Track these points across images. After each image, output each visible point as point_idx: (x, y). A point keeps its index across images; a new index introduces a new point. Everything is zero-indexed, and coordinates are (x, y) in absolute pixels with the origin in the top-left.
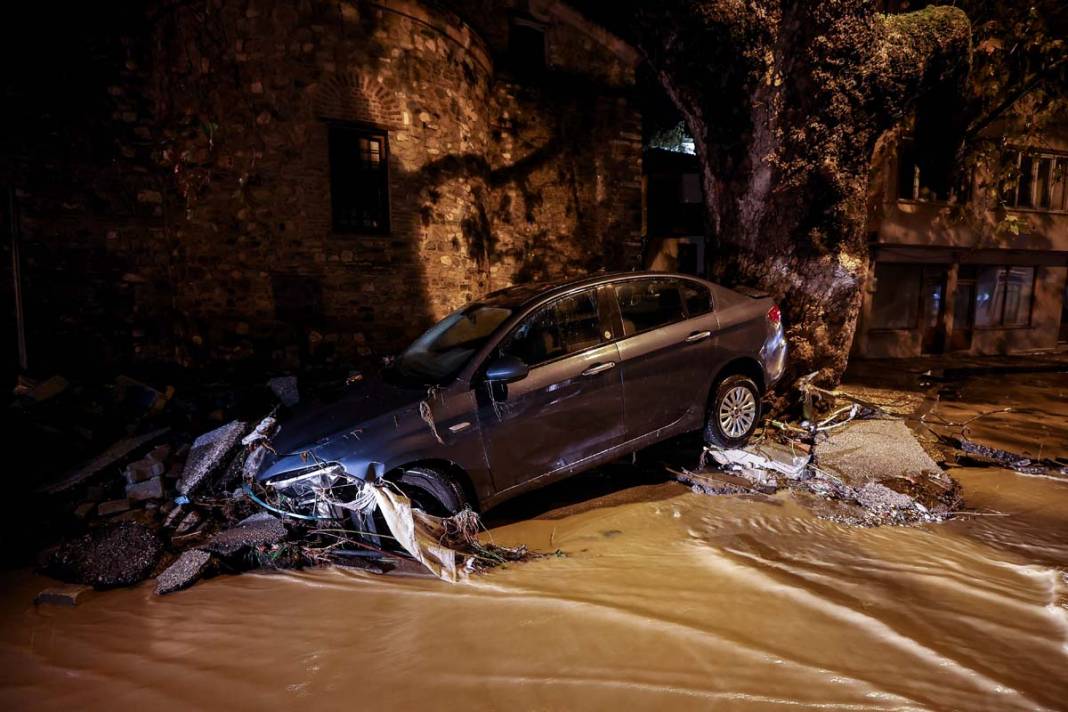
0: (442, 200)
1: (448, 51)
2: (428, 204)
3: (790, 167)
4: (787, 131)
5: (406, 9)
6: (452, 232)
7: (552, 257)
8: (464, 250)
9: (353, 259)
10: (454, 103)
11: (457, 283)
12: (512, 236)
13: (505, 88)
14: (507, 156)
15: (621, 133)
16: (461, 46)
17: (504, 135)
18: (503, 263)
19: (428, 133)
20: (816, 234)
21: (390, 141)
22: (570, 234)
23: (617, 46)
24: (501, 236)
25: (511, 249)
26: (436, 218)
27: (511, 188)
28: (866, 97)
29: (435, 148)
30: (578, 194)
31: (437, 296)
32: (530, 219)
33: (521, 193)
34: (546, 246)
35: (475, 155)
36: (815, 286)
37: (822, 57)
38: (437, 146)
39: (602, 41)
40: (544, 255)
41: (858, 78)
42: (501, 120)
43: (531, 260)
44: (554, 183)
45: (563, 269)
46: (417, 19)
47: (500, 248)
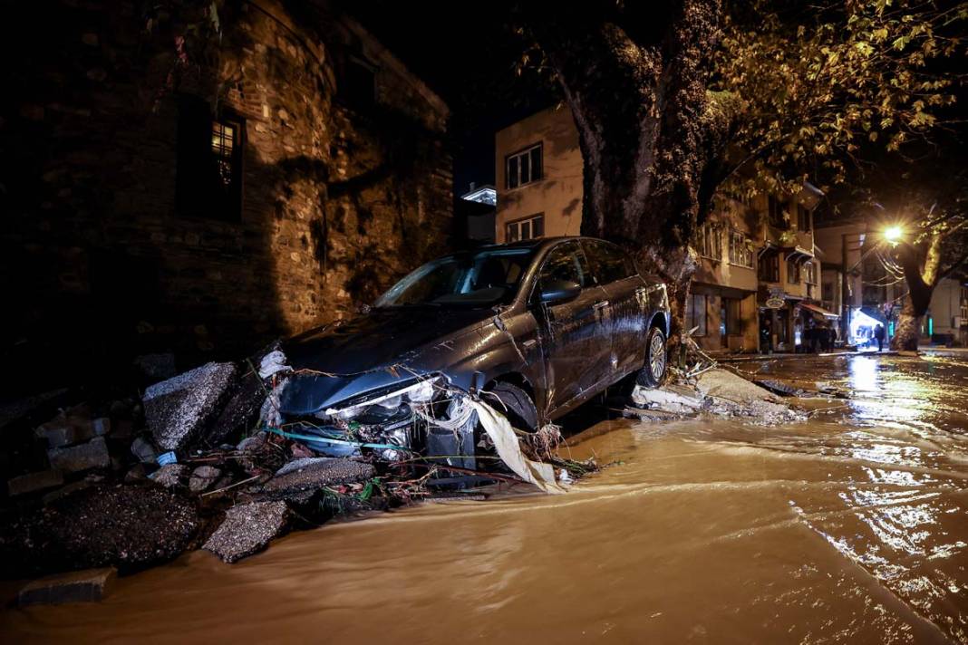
0: (294, 197)
1: (306, 62)
2: (282, 198)
3: (663, 178)
4: (661, 152)
5: (272, 10)
6: (302, 230)
7: (380, 269)
8: (310, 250)
9: (200, 242)
10: (309, 110)
11: (305, 281)
12: (345, 246)
13: (342, 112)
14: (342, 171)
15: (437, 170)
16: (317, 60)
17: (340, 152)
18: (336, 270)
19: (286, 131)
20: (677, 230)
21: (248, 130)
22: (396, 249)
23: (433, 99)
24: (335, 244)
25: (344, 258)
26: (288, 213)
27: (345, 201)
28: (704, 138)
29: (291, 146)
30: (403, 215)
31: (287, 292)
32: (362, 231)
33: (354, 207)
34: (376, 258)
35: (322, 162)
36: (673, 270)
37: (684, 104)
38: (293, 144)
39: (421, 91)
40: (374, 266)
41: (700, 124)
42: (338, 139)
43: (362, 269)
44: (383, 203)
45: (389, 280)
46: (282, 24)
47: (333, 256)
